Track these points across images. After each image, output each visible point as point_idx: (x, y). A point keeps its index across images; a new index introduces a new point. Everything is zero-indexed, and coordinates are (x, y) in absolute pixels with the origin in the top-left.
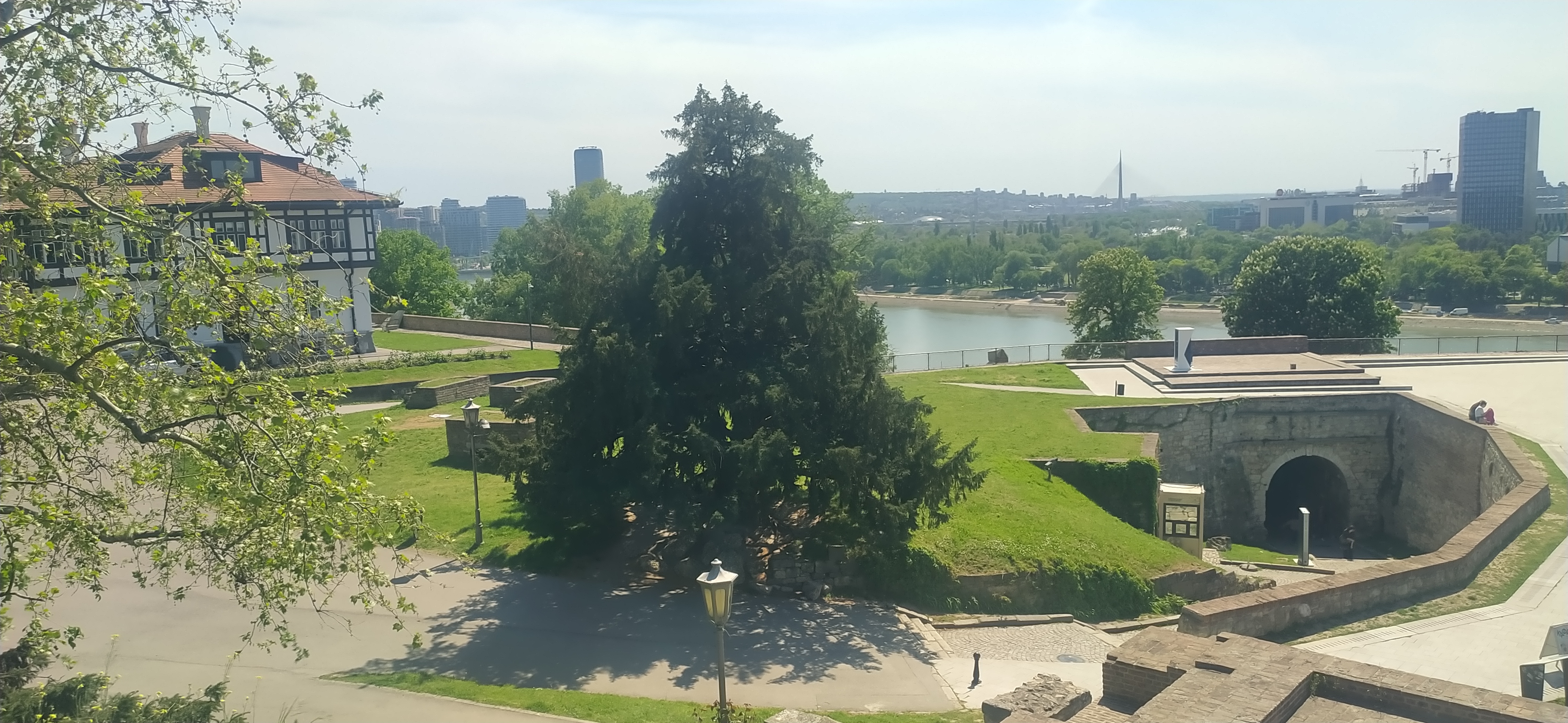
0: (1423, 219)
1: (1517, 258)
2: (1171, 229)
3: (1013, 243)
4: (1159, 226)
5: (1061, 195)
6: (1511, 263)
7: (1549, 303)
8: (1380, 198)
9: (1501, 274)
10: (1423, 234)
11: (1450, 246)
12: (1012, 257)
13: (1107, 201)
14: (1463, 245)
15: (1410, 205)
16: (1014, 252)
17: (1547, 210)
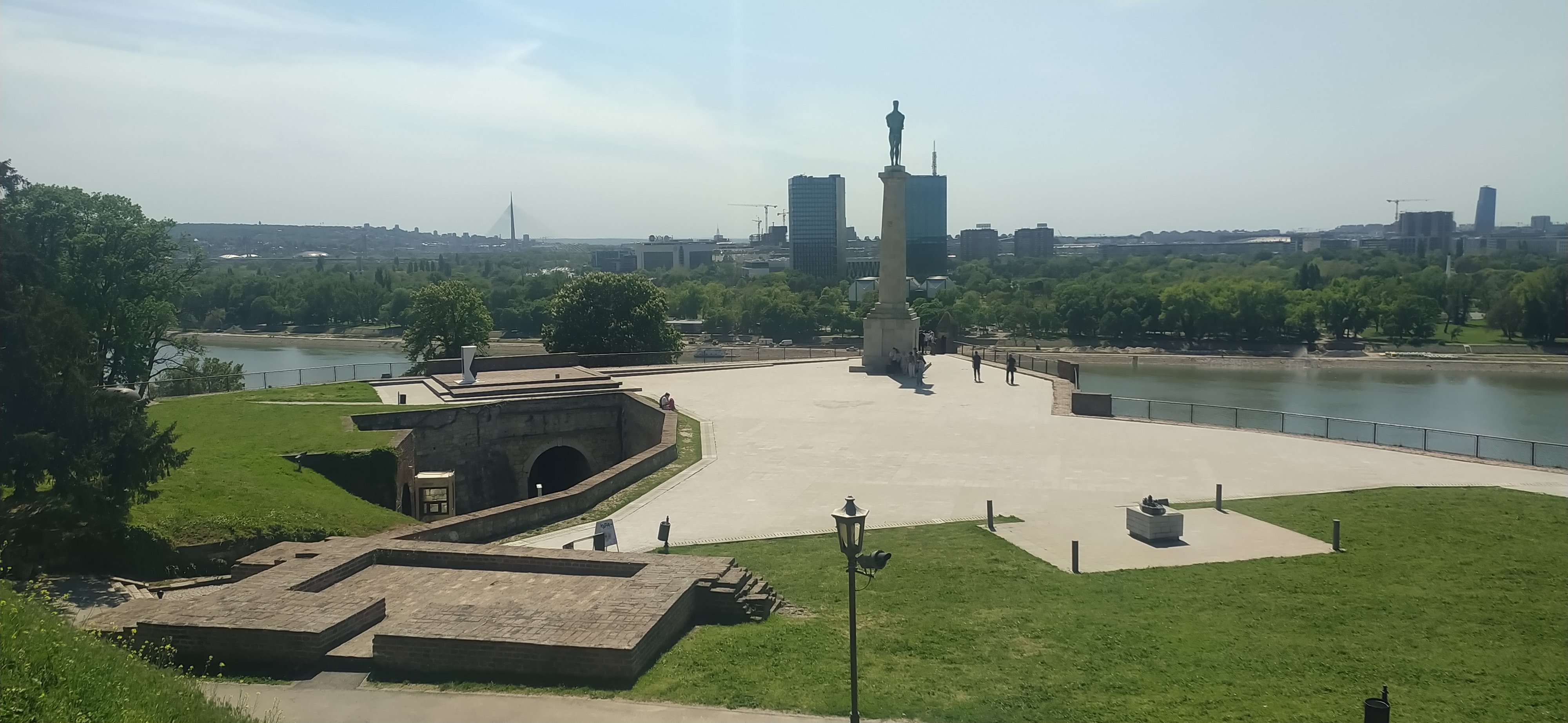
0: (765, 265)
1: (828, 298)
2: (560, 269)
3: (403, 280)
4: (550, 267)
5: (455, 234)
6: (824, 301)
7: (849, 334)
8: (733, 246)
9: (817, 311)
10: (763, 278)
11: (782, 287)
12: (400, 294)
13: (502, 241)
14: (793, 287)
15: (757, 253)
16: (404, 289)
17: (855, 259)
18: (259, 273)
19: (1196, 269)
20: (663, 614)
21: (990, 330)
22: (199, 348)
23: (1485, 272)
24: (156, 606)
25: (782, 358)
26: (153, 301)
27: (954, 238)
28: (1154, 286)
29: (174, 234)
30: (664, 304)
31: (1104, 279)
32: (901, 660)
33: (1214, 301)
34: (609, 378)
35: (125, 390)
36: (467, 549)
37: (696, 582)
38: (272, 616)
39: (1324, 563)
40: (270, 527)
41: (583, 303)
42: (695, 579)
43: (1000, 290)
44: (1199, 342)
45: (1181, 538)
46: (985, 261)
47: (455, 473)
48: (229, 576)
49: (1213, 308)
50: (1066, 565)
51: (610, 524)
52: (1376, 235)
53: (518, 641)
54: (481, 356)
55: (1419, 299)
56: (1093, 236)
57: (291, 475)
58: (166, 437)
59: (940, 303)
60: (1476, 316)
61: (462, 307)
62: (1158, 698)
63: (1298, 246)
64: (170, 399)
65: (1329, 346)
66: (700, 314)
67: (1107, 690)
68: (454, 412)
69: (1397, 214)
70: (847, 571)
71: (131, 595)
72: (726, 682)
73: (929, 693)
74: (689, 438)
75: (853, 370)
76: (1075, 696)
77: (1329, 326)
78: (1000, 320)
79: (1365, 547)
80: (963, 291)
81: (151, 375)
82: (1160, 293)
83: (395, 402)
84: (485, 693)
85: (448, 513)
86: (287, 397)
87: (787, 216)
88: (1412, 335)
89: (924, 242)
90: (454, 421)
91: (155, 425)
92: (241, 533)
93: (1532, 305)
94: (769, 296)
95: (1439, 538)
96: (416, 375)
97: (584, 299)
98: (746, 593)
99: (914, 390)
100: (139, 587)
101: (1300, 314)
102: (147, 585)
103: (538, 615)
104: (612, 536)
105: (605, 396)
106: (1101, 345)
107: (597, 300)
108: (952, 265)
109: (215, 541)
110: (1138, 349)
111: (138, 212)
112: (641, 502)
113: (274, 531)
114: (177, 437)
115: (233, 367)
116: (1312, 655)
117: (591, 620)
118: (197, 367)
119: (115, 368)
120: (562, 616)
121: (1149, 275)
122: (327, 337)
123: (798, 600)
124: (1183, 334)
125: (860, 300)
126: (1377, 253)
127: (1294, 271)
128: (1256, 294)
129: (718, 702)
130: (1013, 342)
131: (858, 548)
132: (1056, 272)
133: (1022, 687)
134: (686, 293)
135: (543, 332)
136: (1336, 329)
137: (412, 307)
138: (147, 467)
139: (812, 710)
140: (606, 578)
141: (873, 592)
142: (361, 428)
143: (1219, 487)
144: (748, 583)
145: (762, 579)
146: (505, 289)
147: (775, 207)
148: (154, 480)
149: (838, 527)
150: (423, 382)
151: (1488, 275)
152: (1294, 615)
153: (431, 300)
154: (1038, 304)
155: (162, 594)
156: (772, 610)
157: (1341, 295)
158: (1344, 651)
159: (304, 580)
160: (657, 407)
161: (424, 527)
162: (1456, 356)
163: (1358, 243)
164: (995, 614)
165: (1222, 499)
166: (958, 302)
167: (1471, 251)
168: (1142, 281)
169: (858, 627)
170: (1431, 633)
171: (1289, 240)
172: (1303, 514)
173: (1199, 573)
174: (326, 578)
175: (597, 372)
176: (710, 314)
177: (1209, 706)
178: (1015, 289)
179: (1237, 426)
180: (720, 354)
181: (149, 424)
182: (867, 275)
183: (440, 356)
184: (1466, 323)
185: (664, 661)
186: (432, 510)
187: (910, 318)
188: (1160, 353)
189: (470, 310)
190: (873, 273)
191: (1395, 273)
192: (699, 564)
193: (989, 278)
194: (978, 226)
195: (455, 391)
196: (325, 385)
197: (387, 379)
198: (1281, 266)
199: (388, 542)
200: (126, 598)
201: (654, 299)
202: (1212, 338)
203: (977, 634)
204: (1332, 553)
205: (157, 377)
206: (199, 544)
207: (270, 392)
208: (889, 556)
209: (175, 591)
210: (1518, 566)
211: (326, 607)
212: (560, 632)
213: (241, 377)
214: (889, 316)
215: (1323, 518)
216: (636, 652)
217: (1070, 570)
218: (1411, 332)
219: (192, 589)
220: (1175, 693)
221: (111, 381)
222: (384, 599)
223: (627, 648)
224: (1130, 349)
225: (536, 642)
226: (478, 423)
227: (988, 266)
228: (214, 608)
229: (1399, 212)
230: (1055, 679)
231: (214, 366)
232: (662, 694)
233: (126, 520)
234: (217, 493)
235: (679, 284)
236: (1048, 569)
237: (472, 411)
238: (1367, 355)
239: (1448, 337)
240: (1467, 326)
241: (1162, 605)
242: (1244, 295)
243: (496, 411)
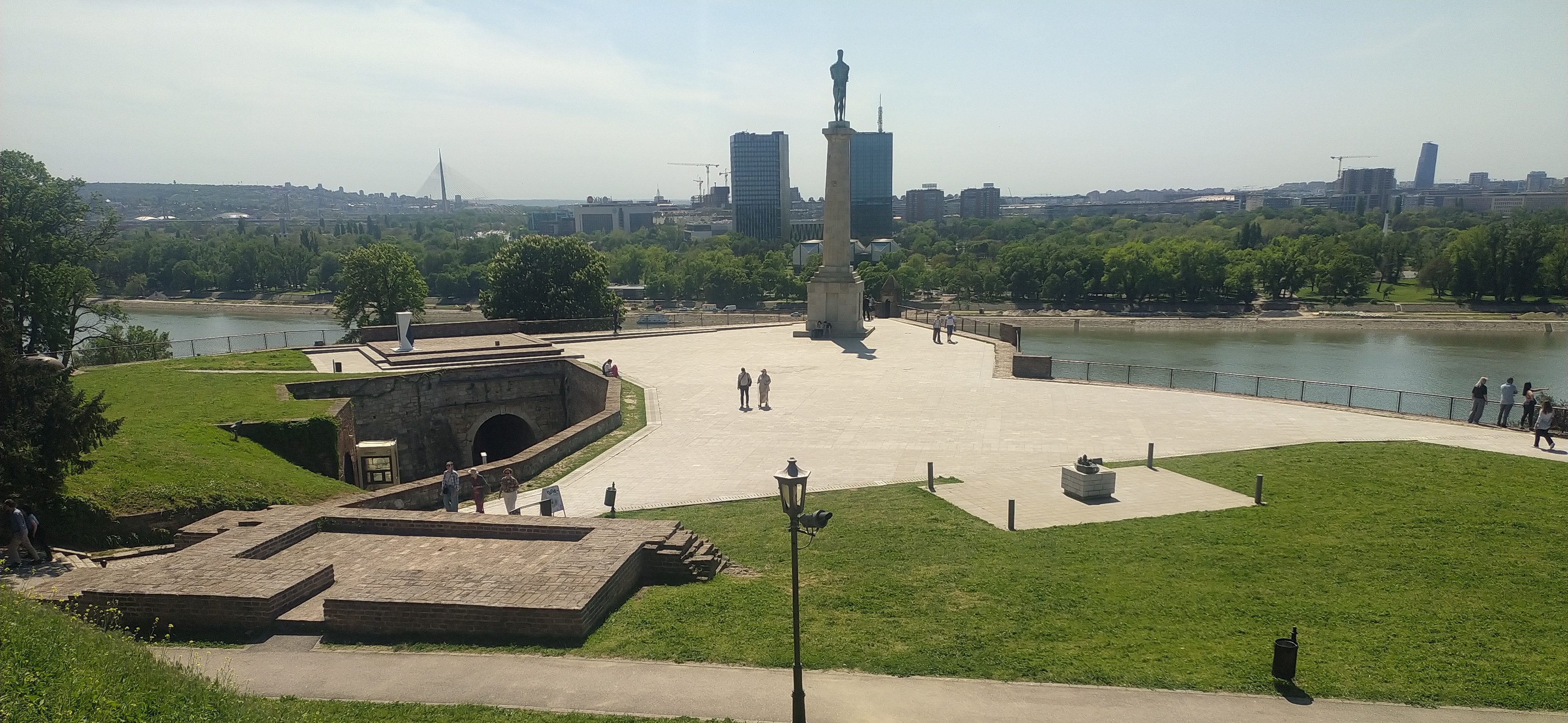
0: (707, 228)
1: (772, 261)
3: (330, 243)
4: (485, 230)
5: (382, 194)
6: (767, 266)
7: (794, 299)
8: (675, 208)
9: (761, 276)
10: (706, 241)
11: (725, 251)
12: (328, 258)
13: (432, 202)
14: (737, 251)
15: (699, 215)
16: (331, 253)
17: (799, 222)
18: (178, 236)
19: (1139, 229)
20: (611, 575)
21: (934, 293)
22: (122, 315)
23: (1420, 230)
24: (99, 575)
25: (728, 323)
26: (69, 266)
27: (899, 198)
28: (1098, 248)
29: (85, 196)
30: (604, 268)
31: (1049, 241)
32: (842, 615)
33: (1156, 261)
34: (550, 345)
35: (46, 358)
36: (413, 516)
37: (643, 545)
38: (220, 583)
39: (1245, 516)
40: (211, 496)
41: (520, 268)
42: (641, 542)
43: (945, 252)
44: (1139, 304)
45: (1112, 495)
46: (930, 223)
47: (397, 442)
48: (173, 546)
49: (1155, 269)
50: (1002, 523)
51: (556, 490)
52: (1317, 193)
53: (468, 603)
54: (417, 323)
55: (1355, 258)
56: (1040, 196)
57: (228, 444)
58: (95, 406)
59: (885, 266)
60: (1409, 274)
61: (395, 272)
62: (1083, 644)
63: (1242, 205)
64: (95, 368)
65: (1266, 307)
66: (641, 279)
67: (1037, 637)
68: (392, 381)
69: (1339, 171)
70: (789, 531)
71: (73, 564)
72: (673, 638)
73: (869, 645)
74: (634, 405)
75: (797, 335)
76: (1006, 644)
77: (1267, 287)
78: (944, 283)
79: (1285, 500)
80: (908, 255)
81: (74, 343)
82: (1104, 254)
83: (330, 370)
84: (439, 653)
85: (392, 482)
86: (217, 364)
87: (730, 175)
88: (1346, 295)
89: (868, 203)
90: (393, 390)
91: (81, 394)
92: (182, 503)
93: (1463, 263)
94: (712, 260)
95: (1355, 490)
96: (350, 342)
97: (522, 263)
98: (692, 555)
99: (856, 355)
100: (82, 557)
101: (1239, 274)
102: (89, 555)
103: (487, 578)
104: (559, 502)
105: (547, 363)
106: (1043, 309)
107: (535, 265)
108: (898, 227)
109: (155, 511)
110: (1080, 312)
111: (41, 170)
112: (587, 468)
113: (215, 500)
114: (106, 407)
115: (158, 335)
116: (1229, 601)
117: (540, 583)
118: (121, 335)
119: (34, 336)
120: (511, 579)
121: (1093, 236)
122: (254, 304)
123: (743, 561)
124: (1124, 296)
125: (804, 263)
126: (1318, 212)
127: (1236, 230)
128: (1198, 255)
129: (666, 657)
130: (956, 305)
131: (800, 509)
132: (1000, 234)
133: (957, 637)
134: (627, 257)
135: (481, 298)
136: (1273, 289)
137: (341, 272)
138: (77, 437)
139: (757, 663)
140: (553, 542)
141: (816, 552)
142: (296, 397)
143: (1151, 446)
144: (694, 545)
145: (707, 541)
146: (439, 254)
147: (717, 166)
148: (86, 451)
149: (780, 488)
150: (358, 350)
151: (1424, 233)
152: (1214, 564)
153: (361, 264)
154: (983, 267)
155: (106, 563)
156: (717, 570)
157: (1280, 254)
158: (1259, 596)
159: (250, 548)
160: (600, 374)
161: (368, 495)
162: (1387, 314)
163: (1300, 201)
164: (933, 570)
165: (1154, 458)
166: (903, 265)
167: (1409, 209)
168: (1086, 243)
169: (800, 585)
170: (1342, 579)
171: (1233, 199)
172: (1229, 470)
173: (1128, 527)
174: (271, 545)
175: (538, 338)
176: (652, 279)
177: (1130, 649)
178: (960, 252)
179: (1171, 386)
180: (662, 320)
181: (76, 394)
182: (811, 237)
183: (375, 323)
184: (1399, 282)
185: (613, 620)
186: (376, 479)
187: (854, 282)
188: (1101, 315)
189: (403, 274)
190: (817, 236)
191: (1334, 231)
192: (645, 527)
193: (934, 240)
194: (924, 186)
195: (392, 359)
196: (256, 352)
197: (320, 347)
198: (1224, 226)
199: (333, 510)
200: (68, 568)
201: (594, 263)
202: (1152, 300)
203: (916, 588)
204: (1254, 506)
205: (80, 345)
206: (139, 514)
207: (198, 360)
208: (830, 515)
209: (119, 561)
210: (1428, 515)
211: (274, 573)
212: (510, 594)
213: (168, 345)
214: (833, 279)
215: (1248, 473)
216: (585, 612)
217: (1007, 529)
218: (1345, 291)
219: (136, 558)
220: (1099, 639)
221: (31, 350)
222: (332, 566)
223: (576, 608)
224: (1072, 312)
225: (486, 605)
226: (418, 391)
227: (935, 229)
228: (159, 575)
229: (1342, 170)
230: (987, 629)
231: (138, 335)
232: (612, 650)
233: (60, 490)
234: (152, 463)
235: (619, 247)
236: (985, 527)
237: (411, 379)
238: (1301, 315)
239: (1381, 296)
240: (1400, 284)
241: (1092, 559)
242: (1186, 255)
243: (436, 379)
